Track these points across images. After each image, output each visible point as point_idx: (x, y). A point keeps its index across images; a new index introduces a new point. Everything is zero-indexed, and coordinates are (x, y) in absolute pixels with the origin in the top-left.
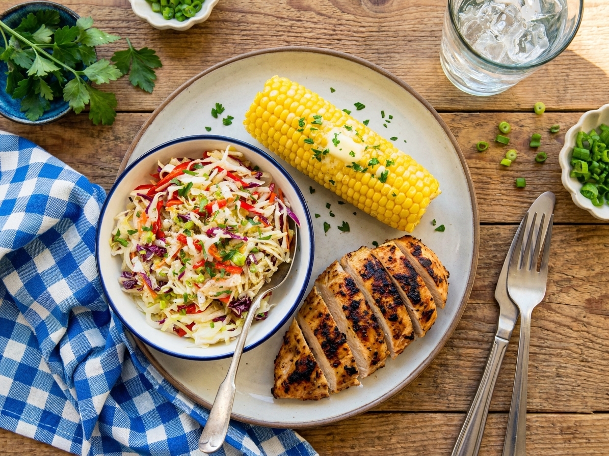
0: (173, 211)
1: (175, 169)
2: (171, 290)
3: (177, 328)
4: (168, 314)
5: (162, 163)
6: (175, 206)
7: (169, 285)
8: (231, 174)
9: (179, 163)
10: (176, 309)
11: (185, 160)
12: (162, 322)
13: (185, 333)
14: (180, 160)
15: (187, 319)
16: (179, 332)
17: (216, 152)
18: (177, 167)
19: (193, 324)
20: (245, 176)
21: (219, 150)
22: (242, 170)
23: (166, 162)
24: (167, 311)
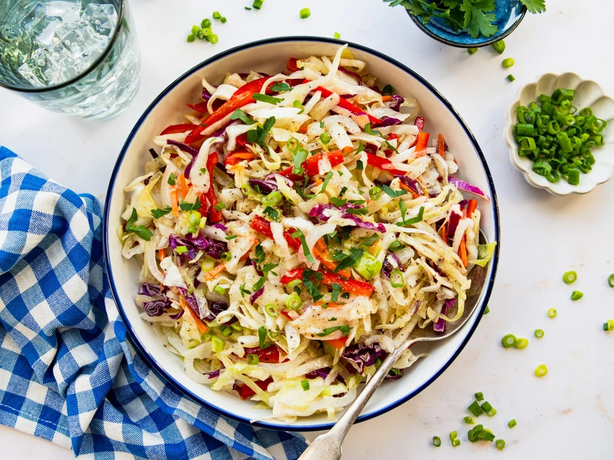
0: (241, 173)
1: (237, 93)
2: (234, 319)
3: (239, 384)
4: (226, 362)
5: (211, 82)
6: (243, 164)
7: (232, 310)
8: (345, 100)
9: (242, 83)
10: (241, 353)
11: (254, 76)
12: (215, 375)
13: (253, 393)
14: (244, 76)
15: (260, 371)
16: (243, 391)
17: (314, 60)
18: (241, 90)
19: (270, 380)
20: (370, 105)
21: (319, 57)
22: (365, 94)
23: (217, 81)
24: (223, 356)
